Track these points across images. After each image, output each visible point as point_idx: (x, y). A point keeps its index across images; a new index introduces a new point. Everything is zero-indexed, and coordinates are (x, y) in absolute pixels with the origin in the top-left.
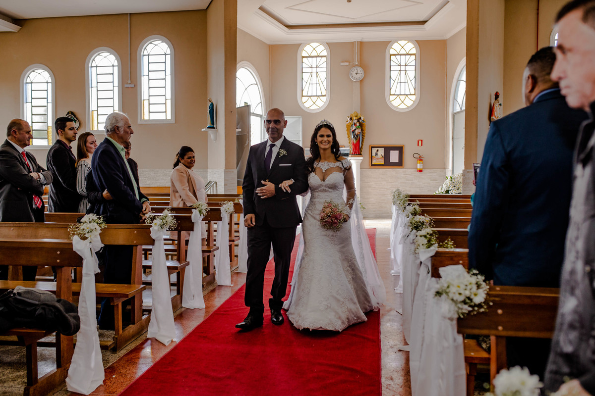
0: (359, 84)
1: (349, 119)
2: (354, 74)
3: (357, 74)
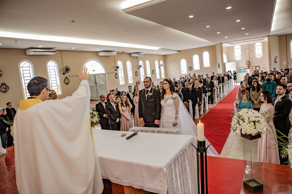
0: (248, 54)
1: (246, 61)
2: (247, 51)
3: (248, 51)
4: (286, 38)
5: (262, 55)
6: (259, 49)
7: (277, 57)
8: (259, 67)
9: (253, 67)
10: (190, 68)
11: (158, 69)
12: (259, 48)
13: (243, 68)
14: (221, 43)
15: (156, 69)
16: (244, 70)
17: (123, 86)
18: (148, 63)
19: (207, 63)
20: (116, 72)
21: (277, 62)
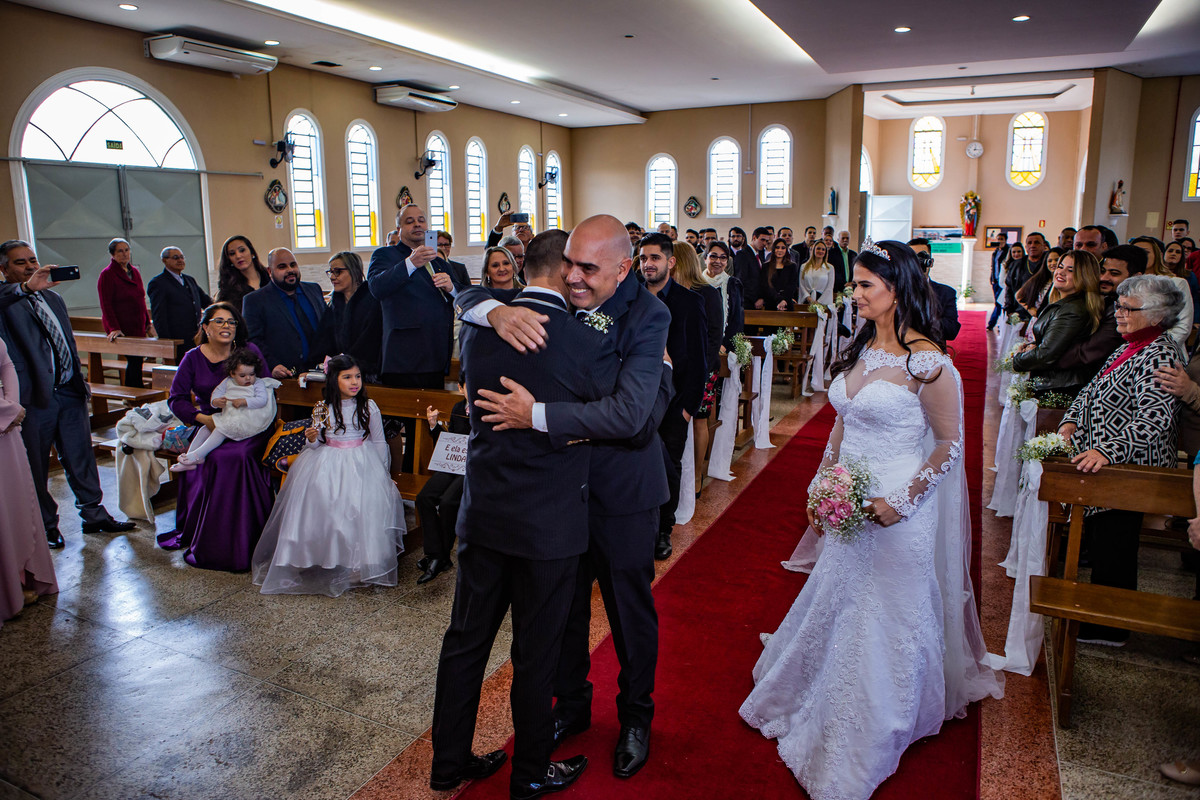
0: (976, 162)
1: (963, 198)
2: (972, 150)
3: (975, 150)
4: (1179, 95)
5: (1038, 175)
6: (1028, 147)
7: (1124, 188)
8: (1019, 230)
9: (990, 232)
10: (694, 204)
11: (533, 193)
12: (1028, 142)
13: (943, 232)
14: (858, 90)
15: (523, 191)
16: (947, 242)
17: (313, 256)
18: (475, 151)
19: (776, 185)
20: (271, 175)
21: (1121, 213)
